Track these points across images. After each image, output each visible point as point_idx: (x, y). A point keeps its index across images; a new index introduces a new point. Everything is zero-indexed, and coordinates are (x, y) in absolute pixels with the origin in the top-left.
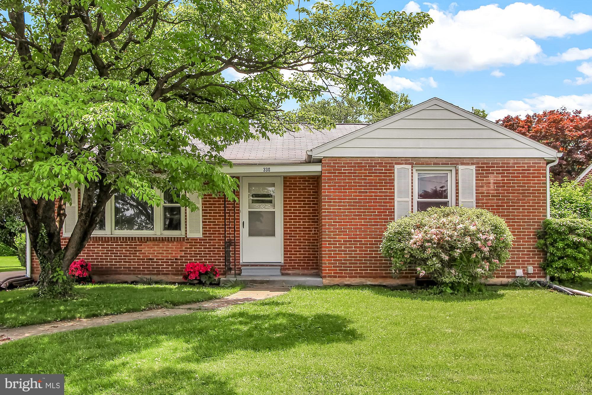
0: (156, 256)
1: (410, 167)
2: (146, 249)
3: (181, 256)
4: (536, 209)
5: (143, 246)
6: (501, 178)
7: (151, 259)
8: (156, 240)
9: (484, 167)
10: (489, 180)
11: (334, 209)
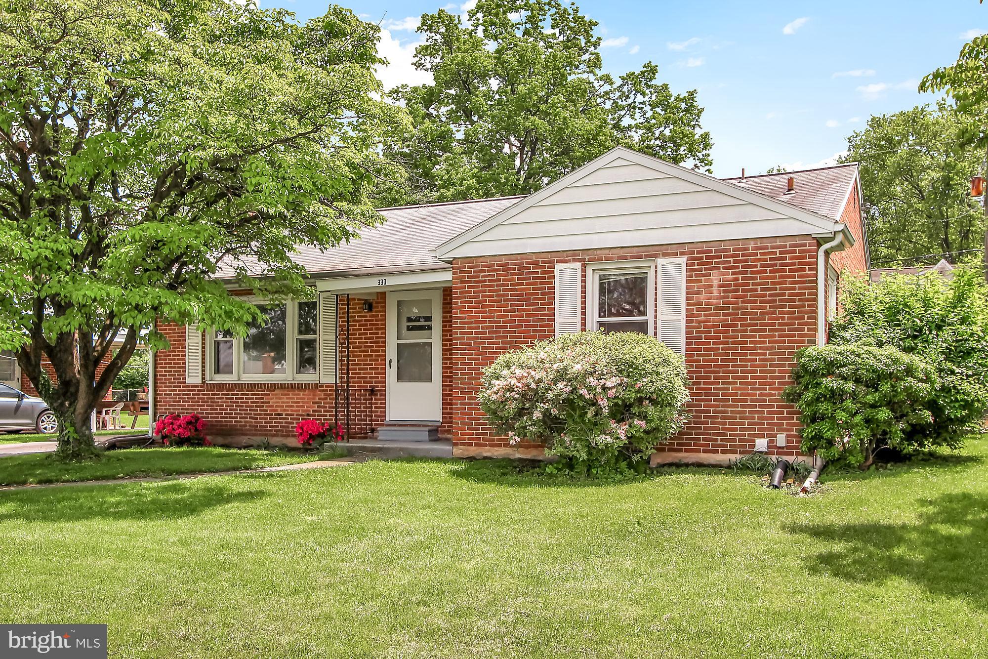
0: (285, 410)
1: (578, 265)
2: (275, 400)
3: (314, 411)
4: (796, 330)
5: (271, 396)
6: (731, 277)
7: (279, 415)
8: (285, 388)
9: (702, 258)
10: (711, 280)
11: (469, 338)
